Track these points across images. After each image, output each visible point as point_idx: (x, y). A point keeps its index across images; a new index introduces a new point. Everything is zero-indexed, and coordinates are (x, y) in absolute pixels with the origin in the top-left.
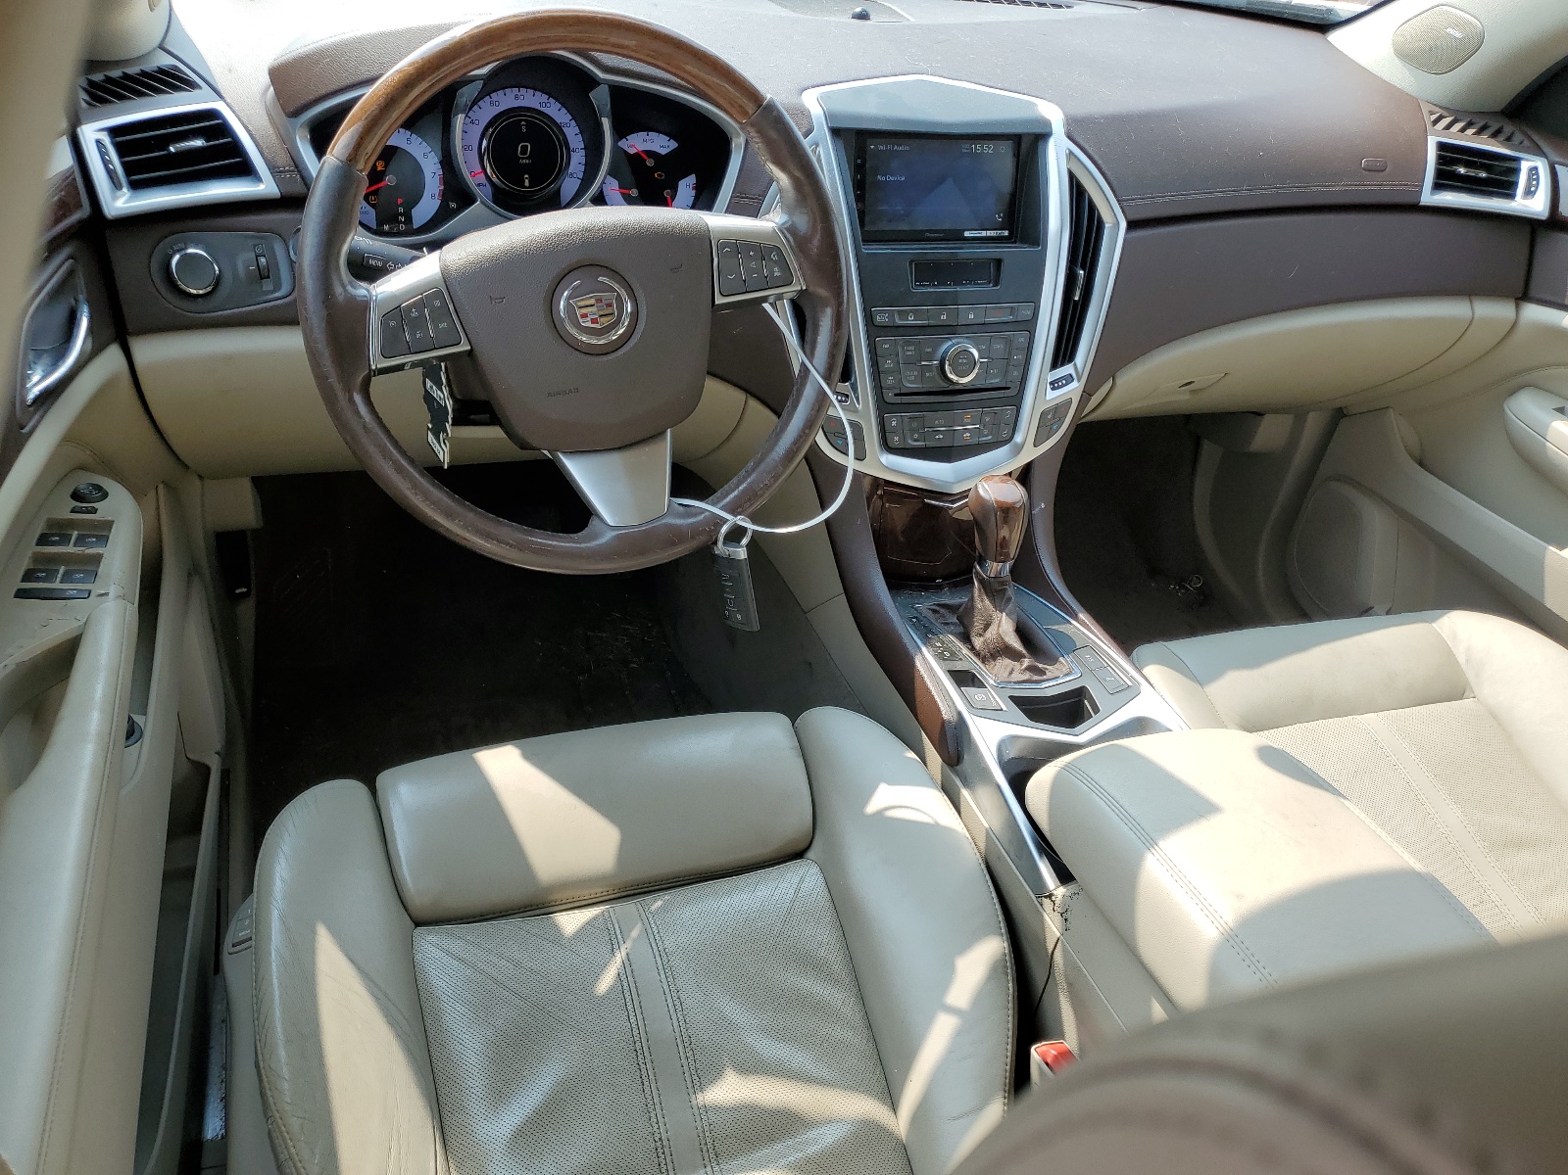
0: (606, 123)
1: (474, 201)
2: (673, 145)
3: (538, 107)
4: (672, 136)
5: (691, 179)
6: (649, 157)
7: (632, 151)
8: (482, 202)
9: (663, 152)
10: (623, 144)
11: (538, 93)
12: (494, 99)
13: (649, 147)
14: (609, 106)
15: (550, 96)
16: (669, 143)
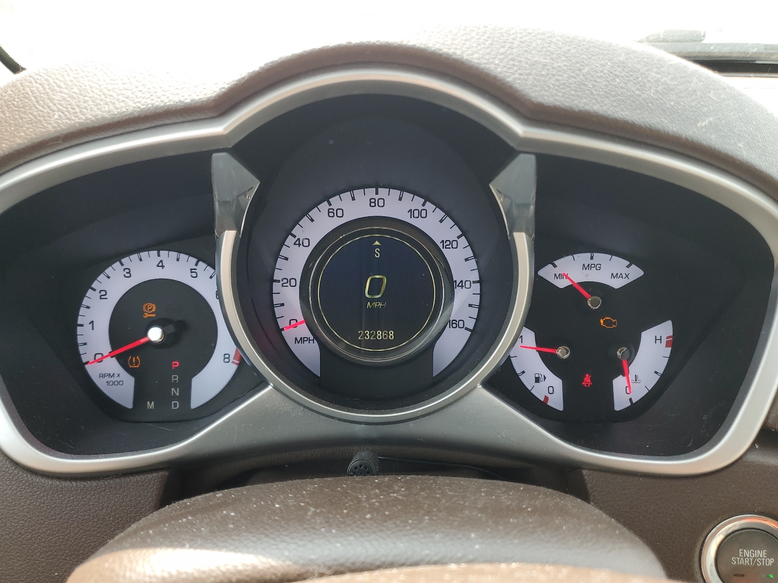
0: (522, 242)
1: (266, 384)
2: (636, 273)
3: (406, 218)
4: (633, 260)
5: (665, 329)
6: (592, 294)
7: (562, 284)
8: (275, 387)
9: (617, 284)
10: (547, 273)
11: (407, 196)
12: (335, 206)
13: (593, 276)
14: (532, 208)
15: (427, 199)
16: (627, 271)
